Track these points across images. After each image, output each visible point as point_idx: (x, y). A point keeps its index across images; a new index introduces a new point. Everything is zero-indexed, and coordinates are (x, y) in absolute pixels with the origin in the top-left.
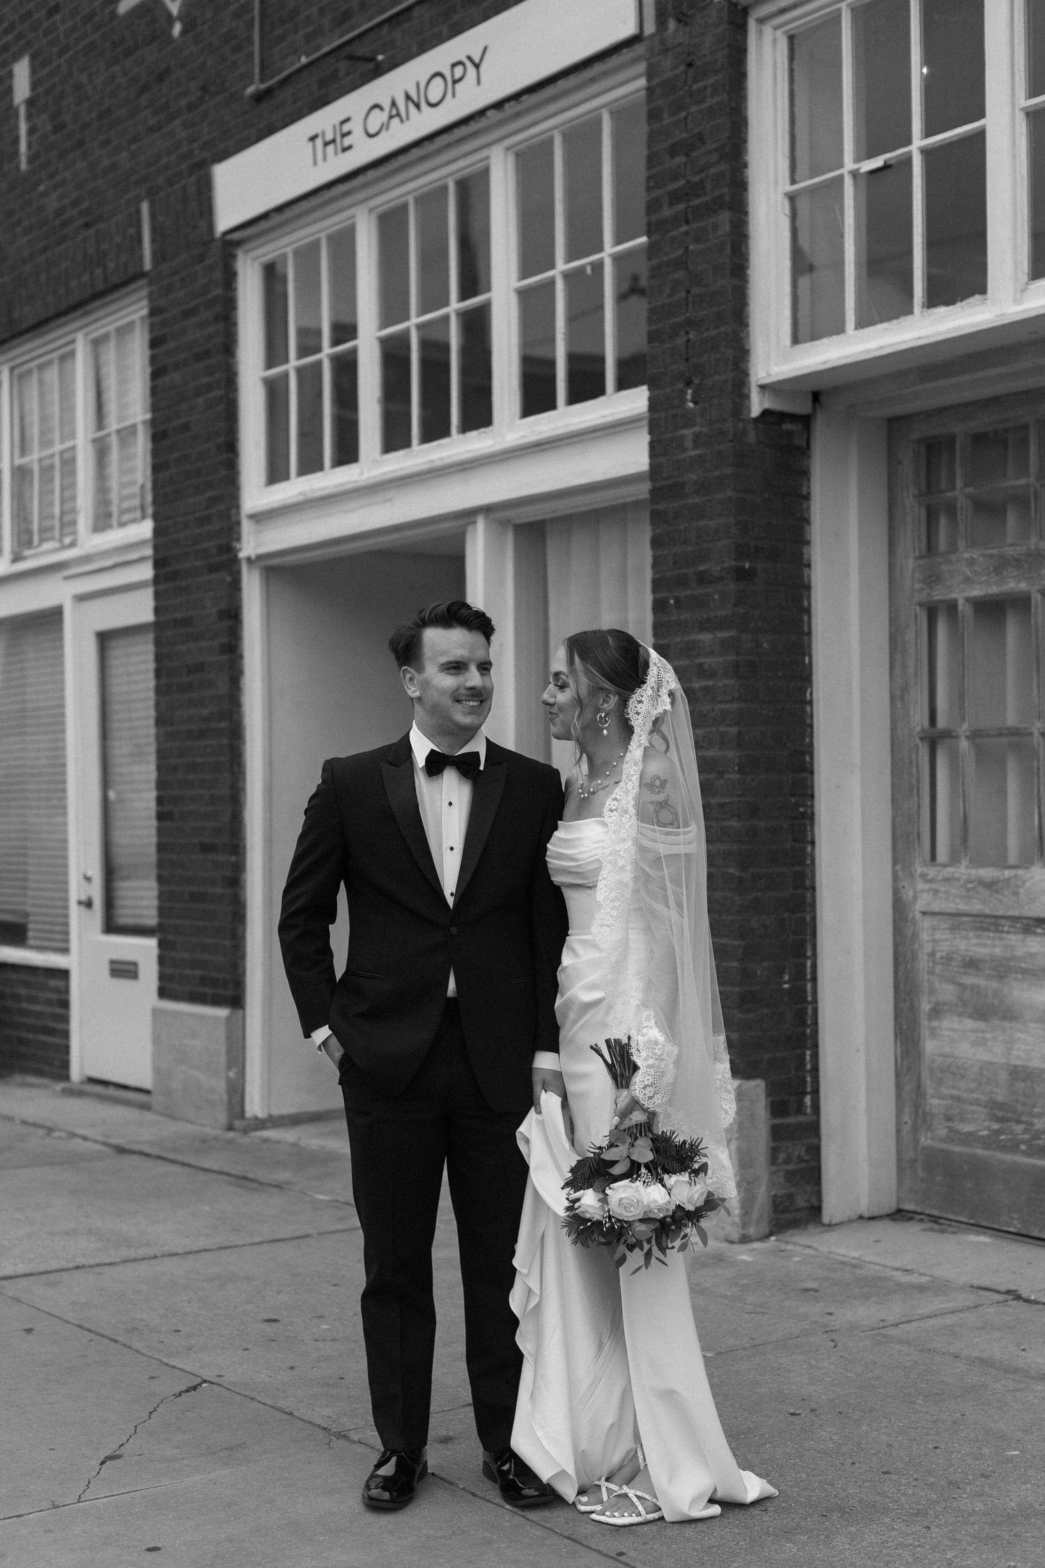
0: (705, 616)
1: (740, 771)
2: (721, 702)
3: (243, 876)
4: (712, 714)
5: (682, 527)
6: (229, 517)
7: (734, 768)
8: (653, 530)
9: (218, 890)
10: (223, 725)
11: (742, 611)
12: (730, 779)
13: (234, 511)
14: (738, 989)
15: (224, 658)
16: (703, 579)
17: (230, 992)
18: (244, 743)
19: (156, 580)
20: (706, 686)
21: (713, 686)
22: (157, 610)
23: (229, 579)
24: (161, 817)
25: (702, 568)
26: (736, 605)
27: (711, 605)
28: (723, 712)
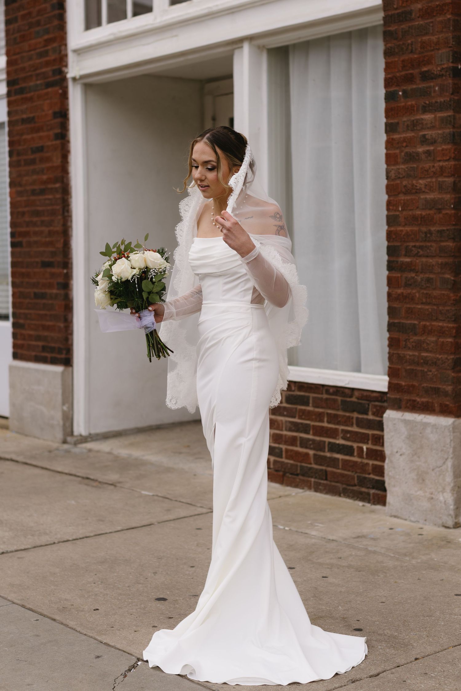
0: (427, 102)
1: (454, 208)
2: (440, 161)
3: (71, 282)
4: (434, 170)
5: (409, 41)
6: (60, 51)
7: (450, 206)
8: (385, 45)
9: (55, 291)
10: (58, 185)
11: (456, 98)
12: (446, 214)
13: (63, 48)
14: (452, 357)
15: (58, 142)
16: (426, 77)
17: (63, 356)
18: (71, 197)
19: (9, 94)
20: (428, 151)
21: (434, 150)
22: (9, 114)
23: (60, 91)
24: (13, 245)
25: (425, 69)
26: (452, 94)
27: (433, 94)
28: (441, 168)
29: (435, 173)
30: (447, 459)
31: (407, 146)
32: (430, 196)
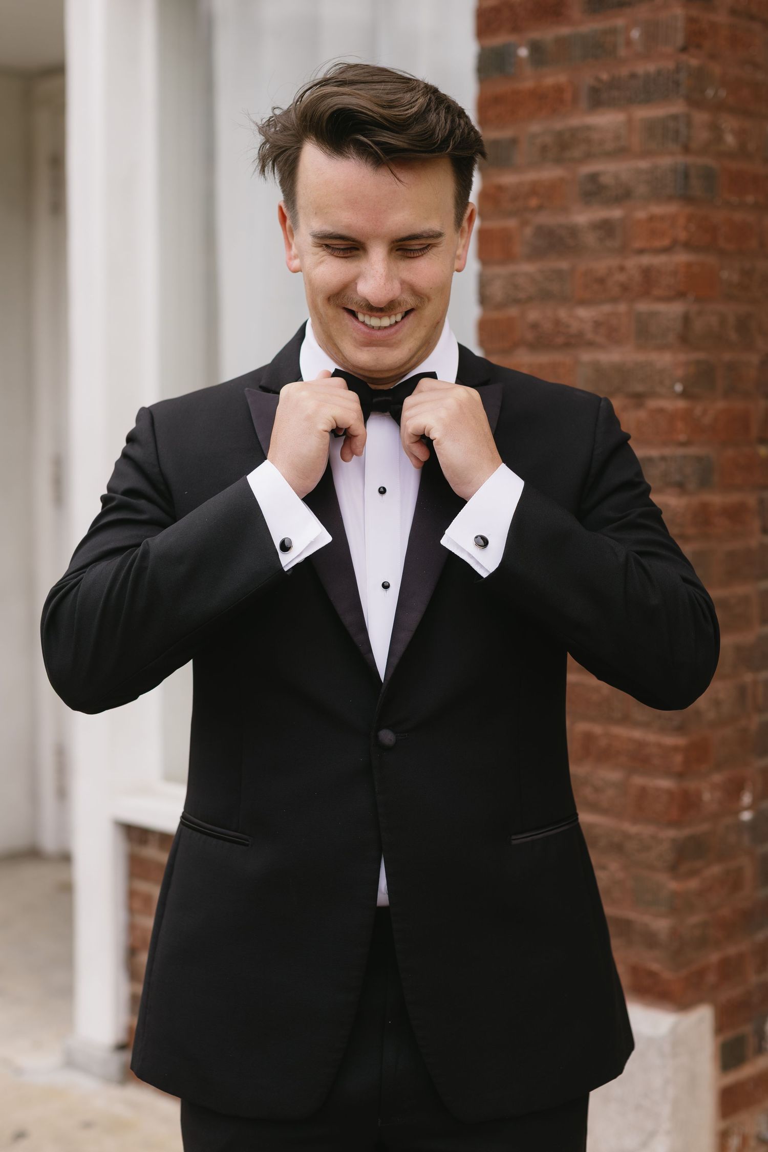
0: (605, 76)
1: (685, 395)
2: (641, 252)
4: (621, 277)
7: (672, 387)
11: (694, 62)
12: (661, 411)
14: (671, 833)
20: (605, 221)
21: (623, 218)
26: (684, 49)
27: (622, 52)
28: (647, 273)
29: (625, 288)
30: (652, 1135)
31: (540, 208)
32: (611, 356)
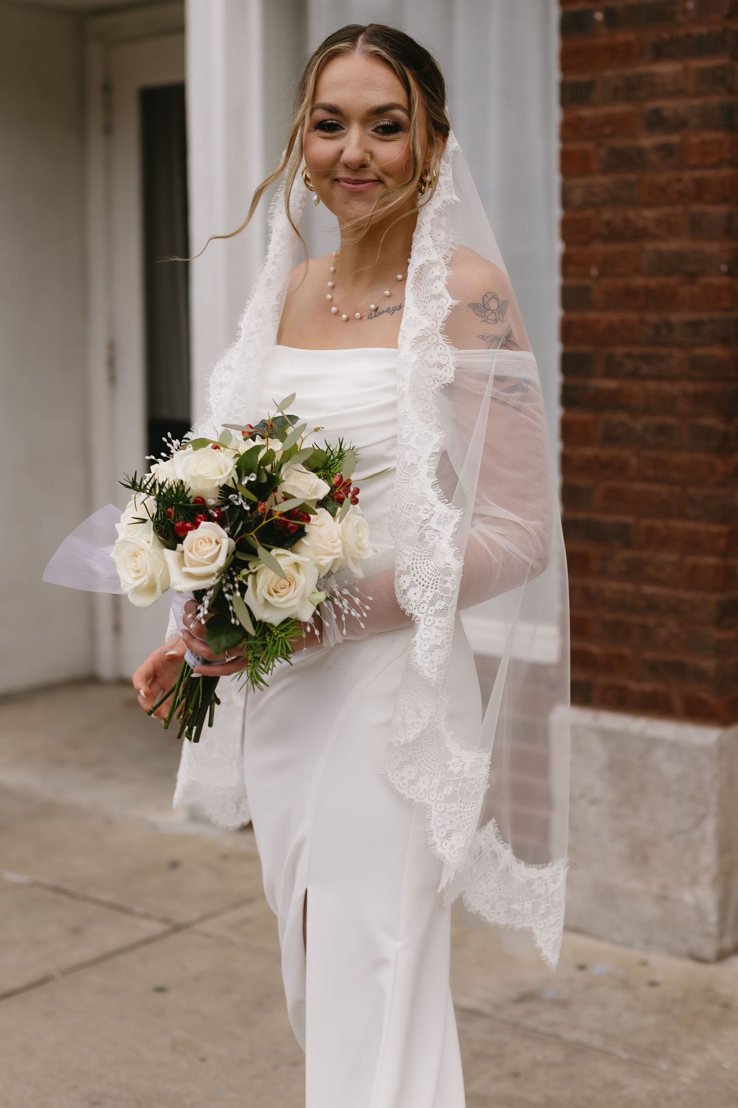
0: (666, 36)
1: (729, 273)
2: (694, 167)
4: (679, 186)
7: (719, 268)
12: (710, 285)
14: (715, 597)
20: (666, 144)
21: (680, 142)
26: (729, 17)
27: (680, 18)
28: (699, 182)
29: (681, 194)
30: (703, 817)
31: (613, 134)
32: (671, 245)
